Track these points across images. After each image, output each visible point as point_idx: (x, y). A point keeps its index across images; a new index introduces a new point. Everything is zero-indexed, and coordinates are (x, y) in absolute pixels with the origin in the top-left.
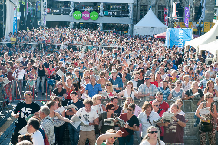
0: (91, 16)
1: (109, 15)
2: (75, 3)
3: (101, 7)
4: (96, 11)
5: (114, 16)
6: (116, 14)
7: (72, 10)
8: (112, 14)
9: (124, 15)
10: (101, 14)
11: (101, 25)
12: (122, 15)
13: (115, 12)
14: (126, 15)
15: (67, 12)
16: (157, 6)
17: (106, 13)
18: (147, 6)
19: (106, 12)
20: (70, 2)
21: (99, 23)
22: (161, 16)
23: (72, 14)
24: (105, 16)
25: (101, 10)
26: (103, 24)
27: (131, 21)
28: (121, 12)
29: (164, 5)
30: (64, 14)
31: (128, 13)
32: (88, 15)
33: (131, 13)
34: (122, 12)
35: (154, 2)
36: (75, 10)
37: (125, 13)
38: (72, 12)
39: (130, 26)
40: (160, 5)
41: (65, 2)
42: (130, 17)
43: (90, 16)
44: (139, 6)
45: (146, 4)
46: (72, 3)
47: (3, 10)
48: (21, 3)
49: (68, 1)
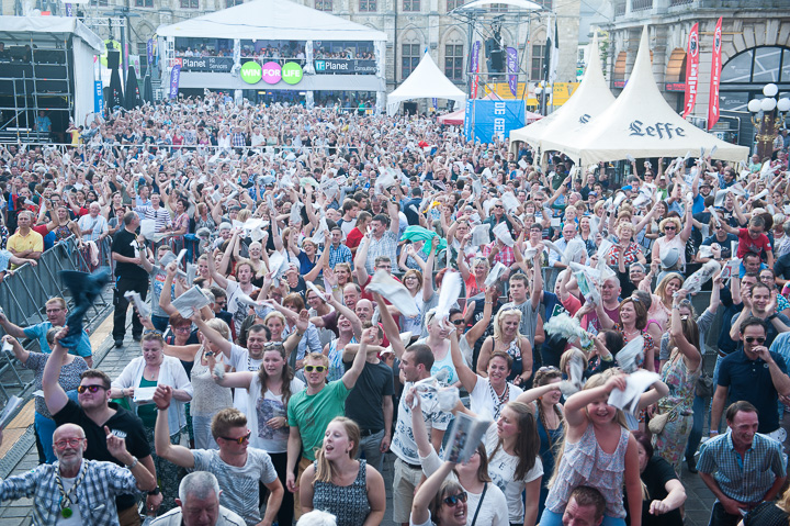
0: (284, 75)
1: (329, 71)
2: (243, 42)
3: (309, 51)
4: (298, 61)
5: (339, 72)
6: (344, 67)
7: (239, 60)
8: (334, 67)
9: (364, 69)
10: (309, 68)
11: (310, 95)
12: (359, 69)
13: (341, 62)
14: (369, 69)
15: (225, 67)
16: (443, 47)
17: (320, 65)
18: (419, 45)
19: (321, 63)
20: (232, 41)
21: (305, 91)
22: (453, 70)
23: (239, 71)
24: (317, 72)
25: (309, 59)
26: (314, 92)
27: (383, 84)
28: (356, 63)
29: (459, 43)
30: (216, 71)
31: (373, 64)
32: (277, 72)
33: (380, 65)
34: (359, 62)
35: (434, 37)
36: (243, 61)
37: (365, 64)
38: (237, 64)
39: (379, 96)
40: (450, 43)
41: (219, 40)
42: (379, 75)
43: (281, 73)
44: (399, 46)
45: (416, 42)
46: (236, 42)
47: (66, 64)
48: (110, 46)
49: (227, 40)
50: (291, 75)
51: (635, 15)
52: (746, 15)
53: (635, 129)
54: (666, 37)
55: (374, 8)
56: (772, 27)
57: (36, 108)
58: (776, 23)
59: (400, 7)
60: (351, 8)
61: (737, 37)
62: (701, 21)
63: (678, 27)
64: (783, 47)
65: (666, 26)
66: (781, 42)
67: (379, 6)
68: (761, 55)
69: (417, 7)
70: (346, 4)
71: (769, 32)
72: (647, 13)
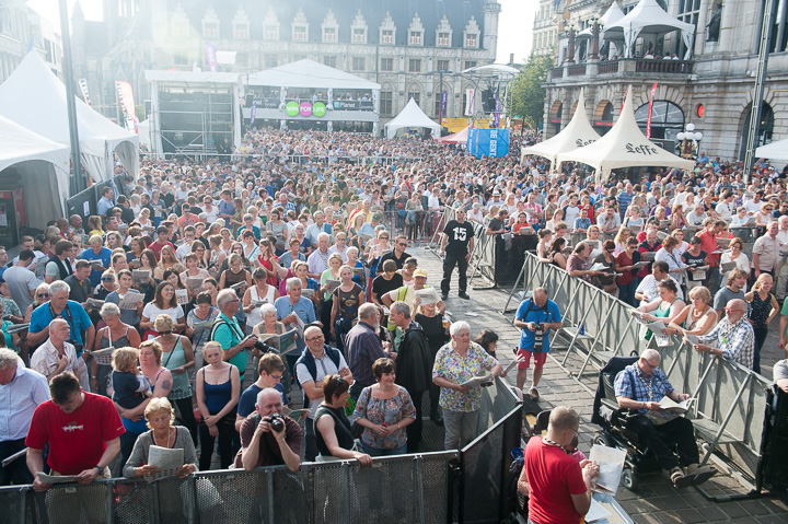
0: (314, 110)
1: (343, 109)
2: (288, 89)
3: (329, 95)
5: (349, 109)
6: (352, 106)
7: (284, 100)
8: (346, 106)
9: (366, 107)
10: (330, 106)
11: (330, 124)
12: (362, 107)
13: (351, 103)
14: (369, 107)
15: (274, 105)
16: (407, 94)
17: (337, 105)
18: (391, 92)
19: (337, 103)
20: (279, 88)
21: (327, 121)
23: (284, 108)
24: (335, 109)
25: (330, 101)
26: (333, 122)
27: (378, 117)
28: (361, 103)
29: (417, 92)
30: (270, 107)
31: (371, 104)
32: (309, 109)
33: (377, 105)
34: (363, 103)
36: (287, 101)
37: (367, 104)
38: (283, 104)
39: (375, 125)
40: (411, 91)
41: (264, 87)
42: (376, 111)
43: (312, 109)
45: (390, 90)
46: (282, 89)
50: (319, 109)
51: (572, 78)
52: (649, 82)
53: (629, 148)
54: (595, 93)
55: (362, 68)
56: (663, 89)
57: (211, 131)
58: (665, 87)
59: (379, 68)
60: (348, 68)
61: (644, 95)
62: (623, 84)
63: (605, 87)
64: (668, 102)
65: (596, 86)
66: (668, 99)
67: (366, 67)
68: (657, 106)
69: (390, 68)
70: (345, 65)
71: (662, 93)
72: (581, 77)
